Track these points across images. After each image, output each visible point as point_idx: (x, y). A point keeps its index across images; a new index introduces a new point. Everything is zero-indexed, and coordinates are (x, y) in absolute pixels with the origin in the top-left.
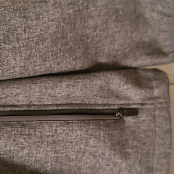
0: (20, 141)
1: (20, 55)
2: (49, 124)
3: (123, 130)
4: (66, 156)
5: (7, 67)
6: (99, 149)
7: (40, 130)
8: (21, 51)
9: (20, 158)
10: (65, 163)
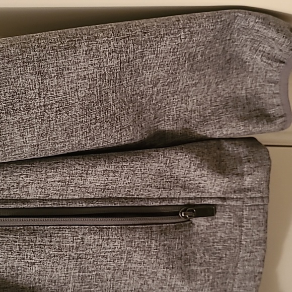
0: (27, 255)
1: (30, 131)
2: (73, 230)
3: (188, 238)
4: (96, 275)
5: (10, 148)
6: (148, 267)
7: (58, 240)
8: (33, 124)
9: (27, 277)
10: (94, 285)
